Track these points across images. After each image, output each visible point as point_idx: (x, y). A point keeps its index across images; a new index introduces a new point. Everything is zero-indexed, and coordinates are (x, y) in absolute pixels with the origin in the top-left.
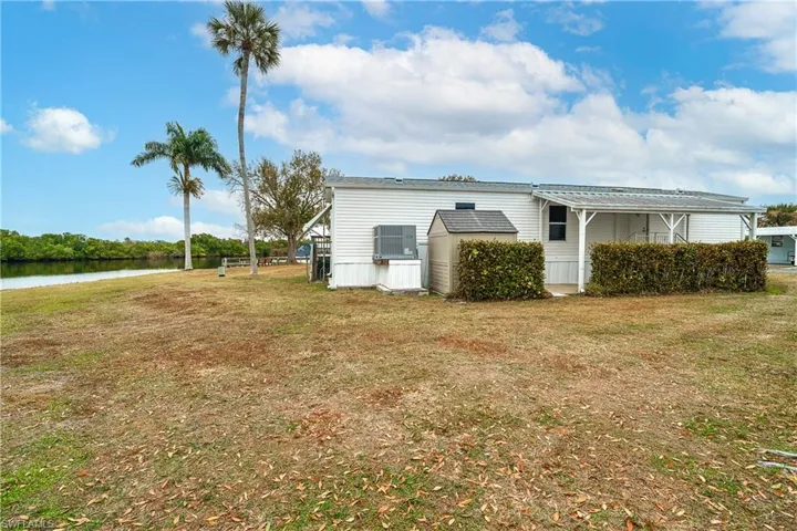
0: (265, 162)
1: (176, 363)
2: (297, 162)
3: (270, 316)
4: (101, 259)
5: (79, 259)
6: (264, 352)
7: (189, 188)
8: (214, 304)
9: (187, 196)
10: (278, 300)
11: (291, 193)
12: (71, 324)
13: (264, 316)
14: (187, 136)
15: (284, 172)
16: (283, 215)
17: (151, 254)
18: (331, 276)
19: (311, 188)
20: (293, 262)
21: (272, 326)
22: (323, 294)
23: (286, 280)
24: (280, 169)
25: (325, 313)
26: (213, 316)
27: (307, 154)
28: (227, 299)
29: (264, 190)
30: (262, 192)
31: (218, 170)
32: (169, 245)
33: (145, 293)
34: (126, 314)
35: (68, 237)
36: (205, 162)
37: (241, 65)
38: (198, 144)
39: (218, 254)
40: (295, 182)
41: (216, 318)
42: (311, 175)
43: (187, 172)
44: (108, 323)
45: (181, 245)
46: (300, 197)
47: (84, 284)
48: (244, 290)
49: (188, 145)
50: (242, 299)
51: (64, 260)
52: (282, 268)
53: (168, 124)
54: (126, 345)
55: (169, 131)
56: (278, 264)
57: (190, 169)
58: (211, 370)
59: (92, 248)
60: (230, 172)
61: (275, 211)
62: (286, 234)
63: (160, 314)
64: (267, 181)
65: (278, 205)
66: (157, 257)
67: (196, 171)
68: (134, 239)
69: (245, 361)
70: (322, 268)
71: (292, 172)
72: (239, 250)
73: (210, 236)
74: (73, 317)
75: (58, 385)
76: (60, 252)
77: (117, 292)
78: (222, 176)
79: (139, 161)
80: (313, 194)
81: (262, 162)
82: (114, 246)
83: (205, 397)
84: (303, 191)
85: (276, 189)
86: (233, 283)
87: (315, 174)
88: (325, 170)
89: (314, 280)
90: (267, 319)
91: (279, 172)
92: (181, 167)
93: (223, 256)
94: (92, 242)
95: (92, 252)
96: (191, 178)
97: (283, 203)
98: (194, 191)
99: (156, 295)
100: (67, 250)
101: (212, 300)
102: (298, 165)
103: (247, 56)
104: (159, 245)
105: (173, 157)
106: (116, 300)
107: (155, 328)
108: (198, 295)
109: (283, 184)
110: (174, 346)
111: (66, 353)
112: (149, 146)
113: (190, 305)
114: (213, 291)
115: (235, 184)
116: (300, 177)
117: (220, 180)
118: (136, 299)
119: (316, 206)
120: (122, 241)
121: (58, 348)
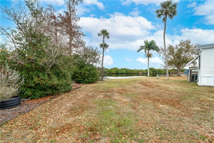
0: (170, 46)
1: (152, 101)
2: (181, 44)
3: (177, 92)
4: (130, 73)
5: (126, 73)
6: (179, 104)
7: (149, 56)
8: (158, 86)
9: (149, 58)
10: (178, 87)
11: (179, 54)
12: (128, 87)
13: (175, 92)
14: (149, 43)
15: (176, 48)
16: (176, 61)
17: (140, 73)
18: (198, 81)
19: (187, 52)
20: (179, 76)
21: (179, 96)
22: (196, 87)
23: (179, 81)
24: (175, 47)
25: (200, 95)
26: (159, 89)
27: (185, 41)
28: (162, 85)
29: (169, 54)
30: (169, 55)
31: (156, 50)
32: (143, 70)
33: (140, 82)
34: (138, 86)
35: (125, 69)
36: (153, 49)
37: (165, 19)
38: (151, 44)
39: (155, 73)
40: (180, 51)
41: (160, 90)
42: (187, 47)
43: (149, 52)
44: (135, 88)
45: (147, 70)
46: (182, 55)
47: (128, 79)
48: (166, 83)
49: (149, 45)
50: (166, 86)
51: (124, 73)
52: (176, 77)
53: (145, 41)
54: (139, 94)
55: (145, 43)
56: (174, 76)
57: (149, 51)
58: (163, 106)
59: (129, 71)
60: (160, 50)
61: (173, 60)
62: (177, 67)
63: (145, 87)
64: (171, 51)
65: (174, 58)
66: (141, 73)
67: (151, 51)
68: (136, 69)
69: (173, 105)
70: (194, 78)
71: (179, 47)
72: (161, 72)
73: (153, 68)
74: (128, 85)
75: (128, 100)
76: (124, 72)
77: (135, 81)
78: (158, 52)
79: (138, 51)
80: (187, 53)
81: (169, 46)
82: (133, 71)
83: (163, 114)
84: (183, 53)
85: (173, 53)
86: (162, 81)
87: (188, 47)
88: (193, 45)
89: (190, 82)
90: (176, 93)
91: (175, 48)
92: (147, 51)
93: (156, 73)
94: (129, 70)
95: (129, 72)
96: (150, 53)
97: (176, 57)
98: (150, 57)
99: (143, 82)
100: (125, 71)
101: (158, 85)
102: (181, 45)
103: (166, 16)
104: (141, 70)
105: (145, 49)
106: (135, 82)
107: (145, 91)
108: (153, 83)
109: (176, 51)
110: (151, 96)
111: (128, 93)
112: (141, 47)
113: (152, 86)
114: (157, 82)
115: (161, 53)
116: (182, 49)
117: (157, 53)
118: (139, 83)
119: (188, 57)
120: (134, 69)
121: (127, 92)
